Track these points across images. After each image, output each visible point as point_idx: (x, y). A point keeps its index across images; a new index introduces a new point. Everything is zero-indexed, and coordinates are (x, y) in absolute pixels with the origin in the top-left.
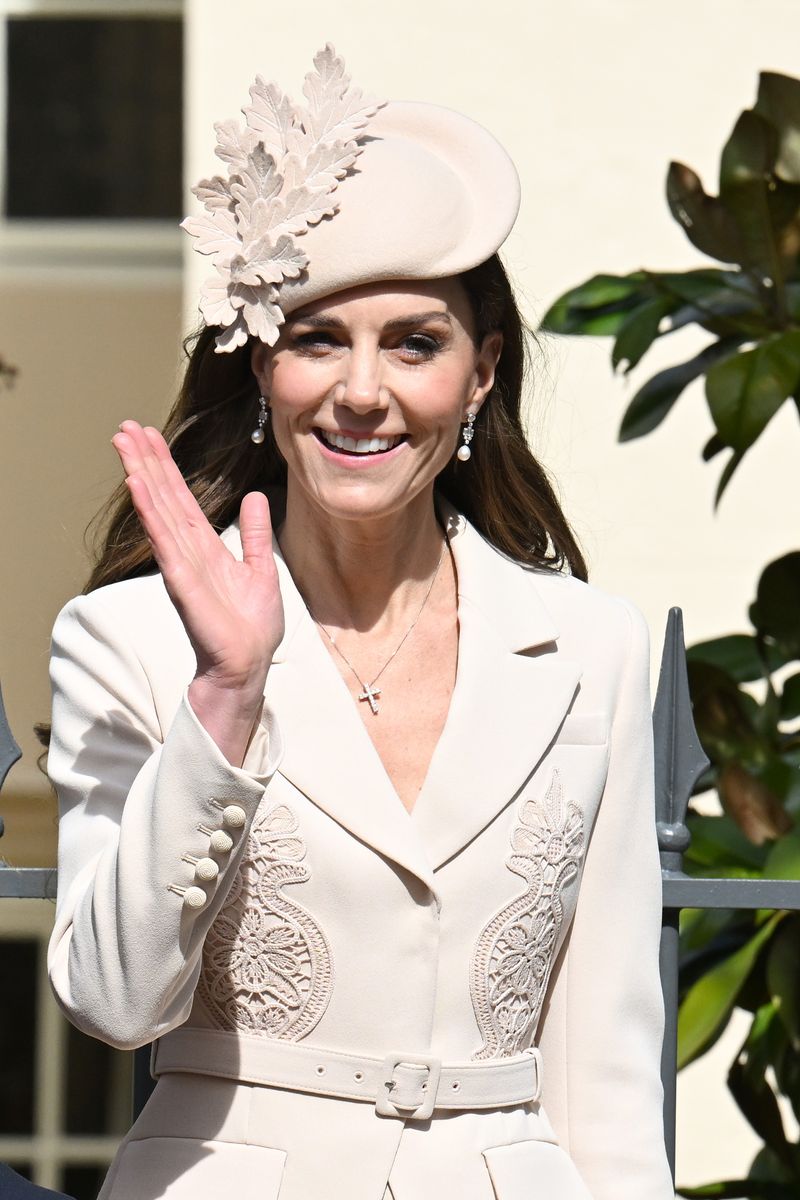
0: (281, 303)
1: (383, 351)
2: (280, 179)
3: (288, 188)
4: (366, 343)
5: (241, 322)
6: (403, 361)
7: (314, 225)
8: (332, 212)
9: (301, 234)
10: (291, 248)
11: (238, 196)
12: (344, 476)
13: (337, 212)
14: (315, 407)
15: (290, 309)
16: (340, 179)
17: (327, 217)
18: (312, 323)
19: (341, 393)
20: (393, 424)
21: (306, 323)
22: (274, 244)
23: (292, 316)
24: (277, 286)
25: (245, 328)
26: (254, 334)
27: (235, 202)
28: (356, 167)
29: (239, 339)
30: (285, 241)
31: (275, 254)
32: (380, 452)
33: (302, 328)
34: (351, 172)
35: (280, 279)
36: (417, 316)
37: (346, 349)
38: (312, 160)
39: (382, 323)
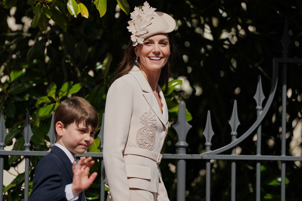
0: (144, 38)
1: (159, 44)
2: (142, 19)
3: (143, 21)
4: (156, 43)
5: (137, 41)
6: (162, 46)
7: (148, 26)
8: (151, 23)
9: (146, 27)
10: (145, 29)
11: (135, 23)
12: (154, 63)
13: (152, 23)
14: (149, 53)
15: (145, 38)
16: (151, 19)
17: (150, 24)
18: (148, 40)
19: (154, 51)
20: (161, 55)
21: (147, 40)
22: (142, 29)
23: (145, 40)
24: (143, 35)
25: (137, 42)
26: (139, 43)
27: (134, 24)
28: (153, 17)
29: (137, 44)
30: (144, 28)
31: (142, 30)
32: (159, 60)
33: (147, 41)
34: (153, 18)
35: (143, 34)
36: (164, 39)
37: (153, 44)
38: (146, 17)
39: (159, 40)
